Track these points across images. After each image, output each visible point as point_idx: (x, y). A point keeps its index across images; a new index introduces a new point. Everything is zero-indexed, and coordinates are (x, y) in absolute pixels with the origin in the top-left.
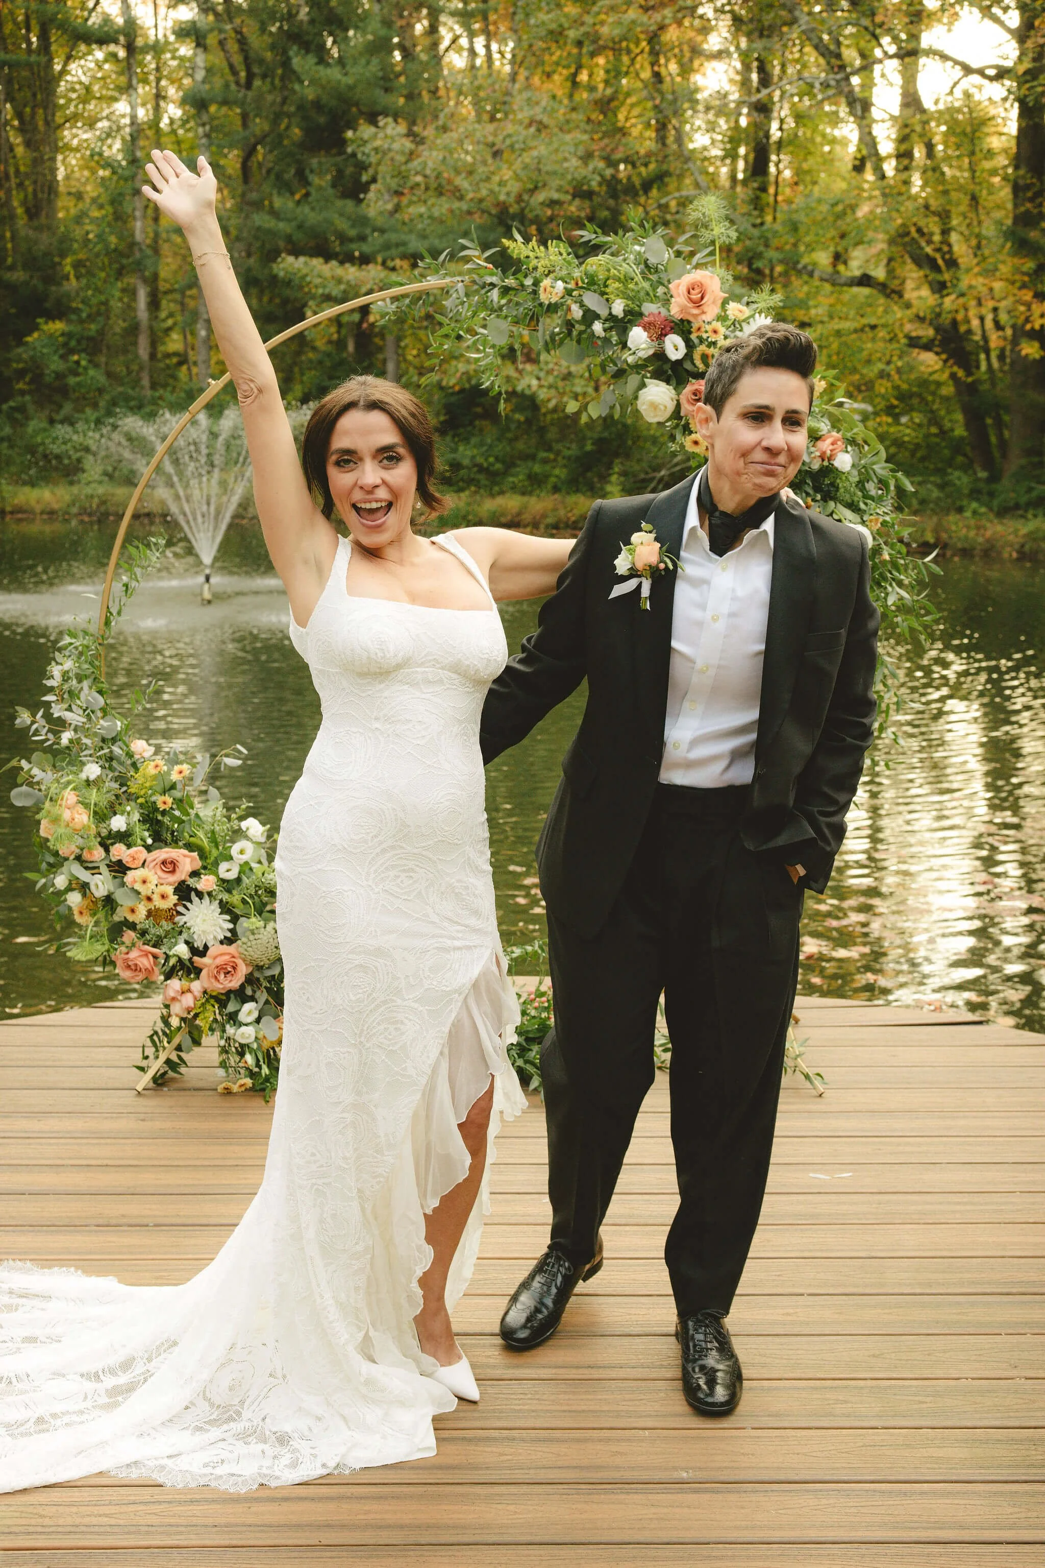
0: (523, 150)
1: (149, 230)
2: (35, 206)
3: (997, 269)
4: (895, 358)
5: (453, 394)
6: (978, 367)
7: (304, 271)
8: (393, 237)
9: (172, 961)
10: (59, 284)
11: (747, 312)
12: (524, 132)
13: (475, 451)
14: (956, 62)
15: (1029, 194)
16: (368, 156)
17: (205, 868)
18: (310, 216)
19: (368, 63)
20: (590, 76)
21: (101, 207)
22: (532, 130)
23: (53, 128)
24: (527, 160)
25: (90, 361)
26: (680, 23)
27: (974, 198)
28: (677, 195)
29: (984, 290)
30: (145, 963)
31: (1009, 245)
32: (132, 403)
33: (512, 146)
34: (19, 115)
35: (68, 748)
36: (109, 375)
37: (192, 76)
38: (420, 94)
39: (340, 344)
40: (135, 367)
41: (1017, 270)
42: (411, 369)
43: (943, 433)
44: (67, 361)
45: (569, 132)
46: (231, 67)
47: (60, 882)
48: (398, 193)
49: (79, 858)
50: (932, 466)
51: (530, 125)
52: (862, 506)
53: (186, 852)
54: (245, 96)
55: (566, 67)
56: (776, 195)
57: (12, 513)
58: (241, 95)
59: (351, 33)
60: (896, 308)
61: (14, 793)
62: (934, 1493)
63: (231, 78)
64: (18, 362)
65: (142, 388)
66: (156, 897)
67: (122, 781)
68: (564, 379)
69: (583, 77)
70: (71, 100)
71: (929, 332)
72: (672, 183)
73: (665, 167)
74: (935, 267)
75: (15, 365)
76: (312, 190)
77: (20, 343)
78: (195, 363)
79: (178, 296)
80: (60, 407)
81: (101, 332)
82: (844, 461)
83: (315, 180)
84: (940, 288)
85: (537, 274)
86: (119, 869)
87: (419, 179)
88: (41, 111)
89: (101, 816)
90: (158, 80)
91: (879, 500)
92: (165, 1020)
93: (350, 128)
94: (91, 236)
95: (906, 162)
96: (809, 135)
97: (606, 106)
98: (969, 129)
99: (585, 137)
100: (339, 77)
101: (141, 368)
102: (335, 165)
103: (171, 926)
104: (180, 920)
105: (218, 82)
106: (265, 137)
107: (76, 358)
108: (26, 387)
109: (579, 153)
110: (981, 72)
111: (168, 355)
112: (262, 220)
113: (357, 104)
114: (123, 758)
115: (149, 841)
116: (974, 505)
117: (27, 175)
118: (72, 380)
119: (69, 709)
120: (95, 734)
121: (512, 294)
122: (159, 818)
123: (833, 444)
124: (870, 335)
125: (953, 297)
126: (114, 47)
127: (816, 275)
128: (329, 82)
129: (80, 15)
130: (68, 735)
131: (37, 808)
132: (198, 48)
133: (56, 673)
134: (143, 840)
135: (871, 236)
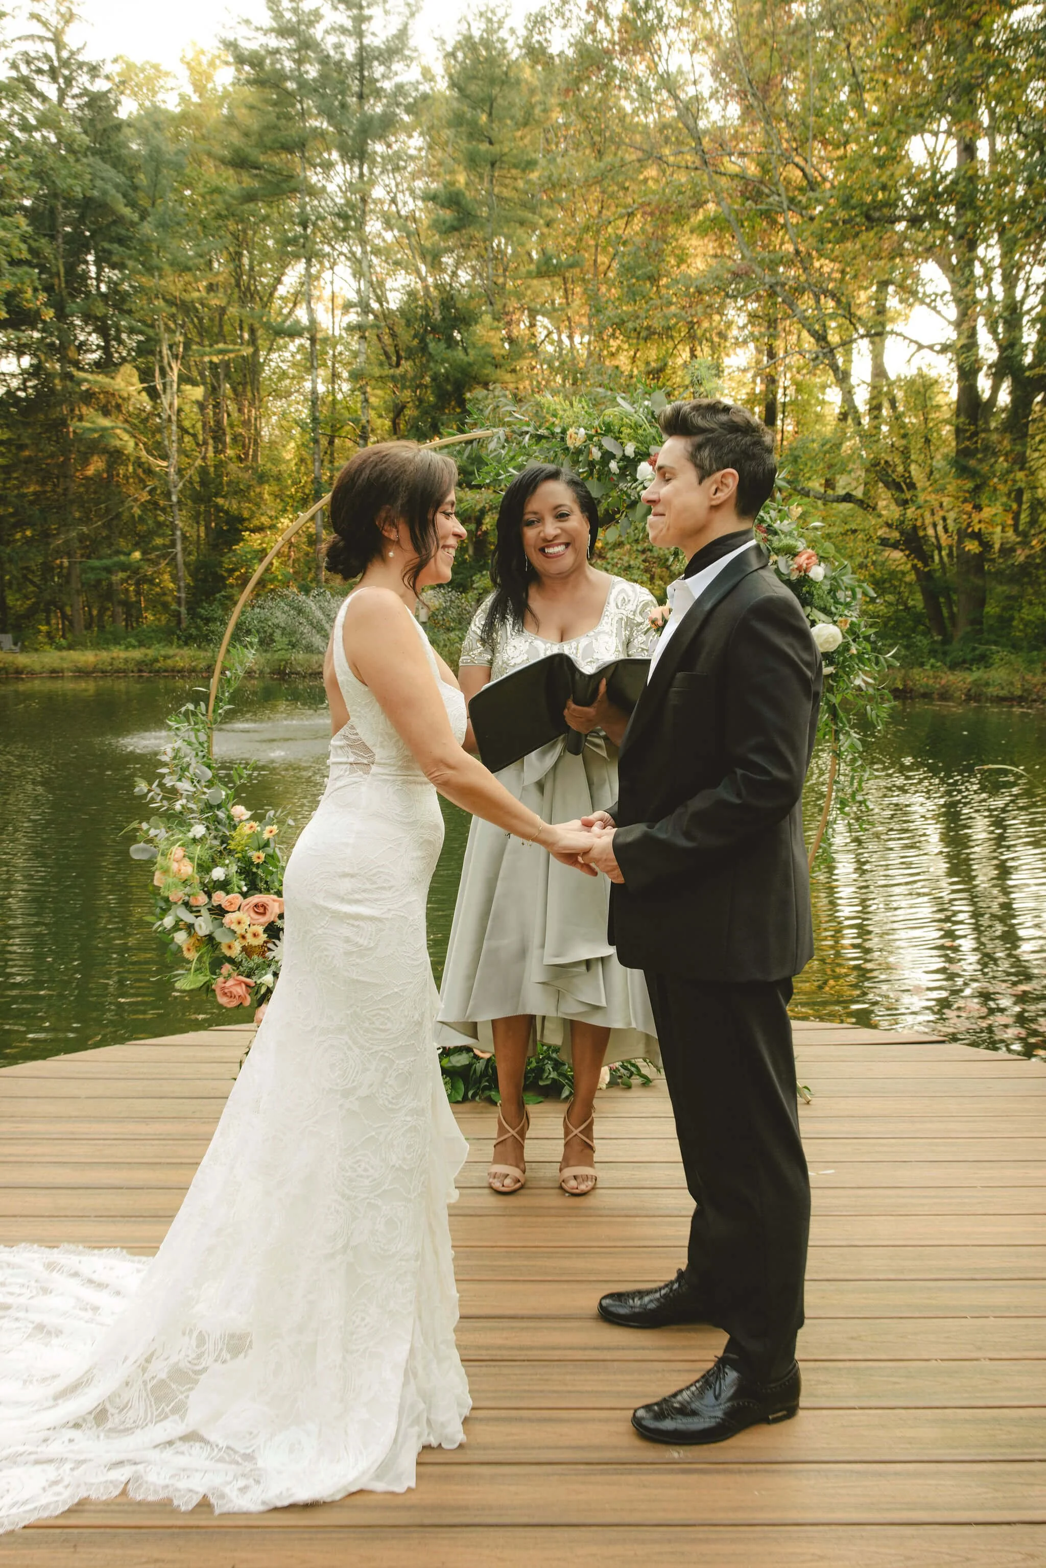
3: (945, 489)
4: (871, 554)
6: (933, 560)
9: (262, 990)
14: (911, 341)
15: (968, 434)
23: (259, 399)
26: (710, 318)
27: (928, 441)
29: (936, 505)
30: (239, 991)
31: (953, 471)
34: (234, 390)
35: (181, 813)
37: (356, 360)
38: (521, 370)
40: (313, 567)
41: (960, 489)
43: (907, 608)
46: (386, 353)
47: (168, 921)
49: (186, 904)
50: (900, 633)
52: (833, 609)
54: (396, 374)
56: (782, 440)
58: (392, 372)
59: (473, 325)
60: (870, 517)
61: (132, 848)
63: (385, 360)
64: (229, 564)
65: (319, 584)
66: (249, 936)
67: (224, 840)
70: (272, 380)
71: (896, 535)
74: (898, 487)
75: (227, 566)
77: (230, 550)
82: (818, 572)
83: (445, 429)
84: (904, 503)
86: (219, 912)
88: (250, 386)
89: (204, 868)
90: (334, 365)
91: (848, 605)
93: (469, 391)
94: (284, 475)
95: (876, 413)
96: (805, 397)
98: (922, 390)
100: (463, 357)
101: (318, 568)
102: (459, 418)
103: (261, 960)
104: (270, 955)
105: (376, 364)
110: (931, 348)
113: (474, 375)
114: (225, 820)
115: (245, 889)
116: (932, 661)
119: (180, 780)
120: (200, 800)
121: (544, 441)
122: (254, 870)
123: (808, 558)
124: (852, 537)
125: (913, 509)
126: (303, 341)
127: (812, 494)
128: (455, 361)
129: (279, 319)
130: (180, 802)
131: (151, 862)
132: (362, 341)
133: (169, 751)
134: (239, 888)
135: (851, 466)
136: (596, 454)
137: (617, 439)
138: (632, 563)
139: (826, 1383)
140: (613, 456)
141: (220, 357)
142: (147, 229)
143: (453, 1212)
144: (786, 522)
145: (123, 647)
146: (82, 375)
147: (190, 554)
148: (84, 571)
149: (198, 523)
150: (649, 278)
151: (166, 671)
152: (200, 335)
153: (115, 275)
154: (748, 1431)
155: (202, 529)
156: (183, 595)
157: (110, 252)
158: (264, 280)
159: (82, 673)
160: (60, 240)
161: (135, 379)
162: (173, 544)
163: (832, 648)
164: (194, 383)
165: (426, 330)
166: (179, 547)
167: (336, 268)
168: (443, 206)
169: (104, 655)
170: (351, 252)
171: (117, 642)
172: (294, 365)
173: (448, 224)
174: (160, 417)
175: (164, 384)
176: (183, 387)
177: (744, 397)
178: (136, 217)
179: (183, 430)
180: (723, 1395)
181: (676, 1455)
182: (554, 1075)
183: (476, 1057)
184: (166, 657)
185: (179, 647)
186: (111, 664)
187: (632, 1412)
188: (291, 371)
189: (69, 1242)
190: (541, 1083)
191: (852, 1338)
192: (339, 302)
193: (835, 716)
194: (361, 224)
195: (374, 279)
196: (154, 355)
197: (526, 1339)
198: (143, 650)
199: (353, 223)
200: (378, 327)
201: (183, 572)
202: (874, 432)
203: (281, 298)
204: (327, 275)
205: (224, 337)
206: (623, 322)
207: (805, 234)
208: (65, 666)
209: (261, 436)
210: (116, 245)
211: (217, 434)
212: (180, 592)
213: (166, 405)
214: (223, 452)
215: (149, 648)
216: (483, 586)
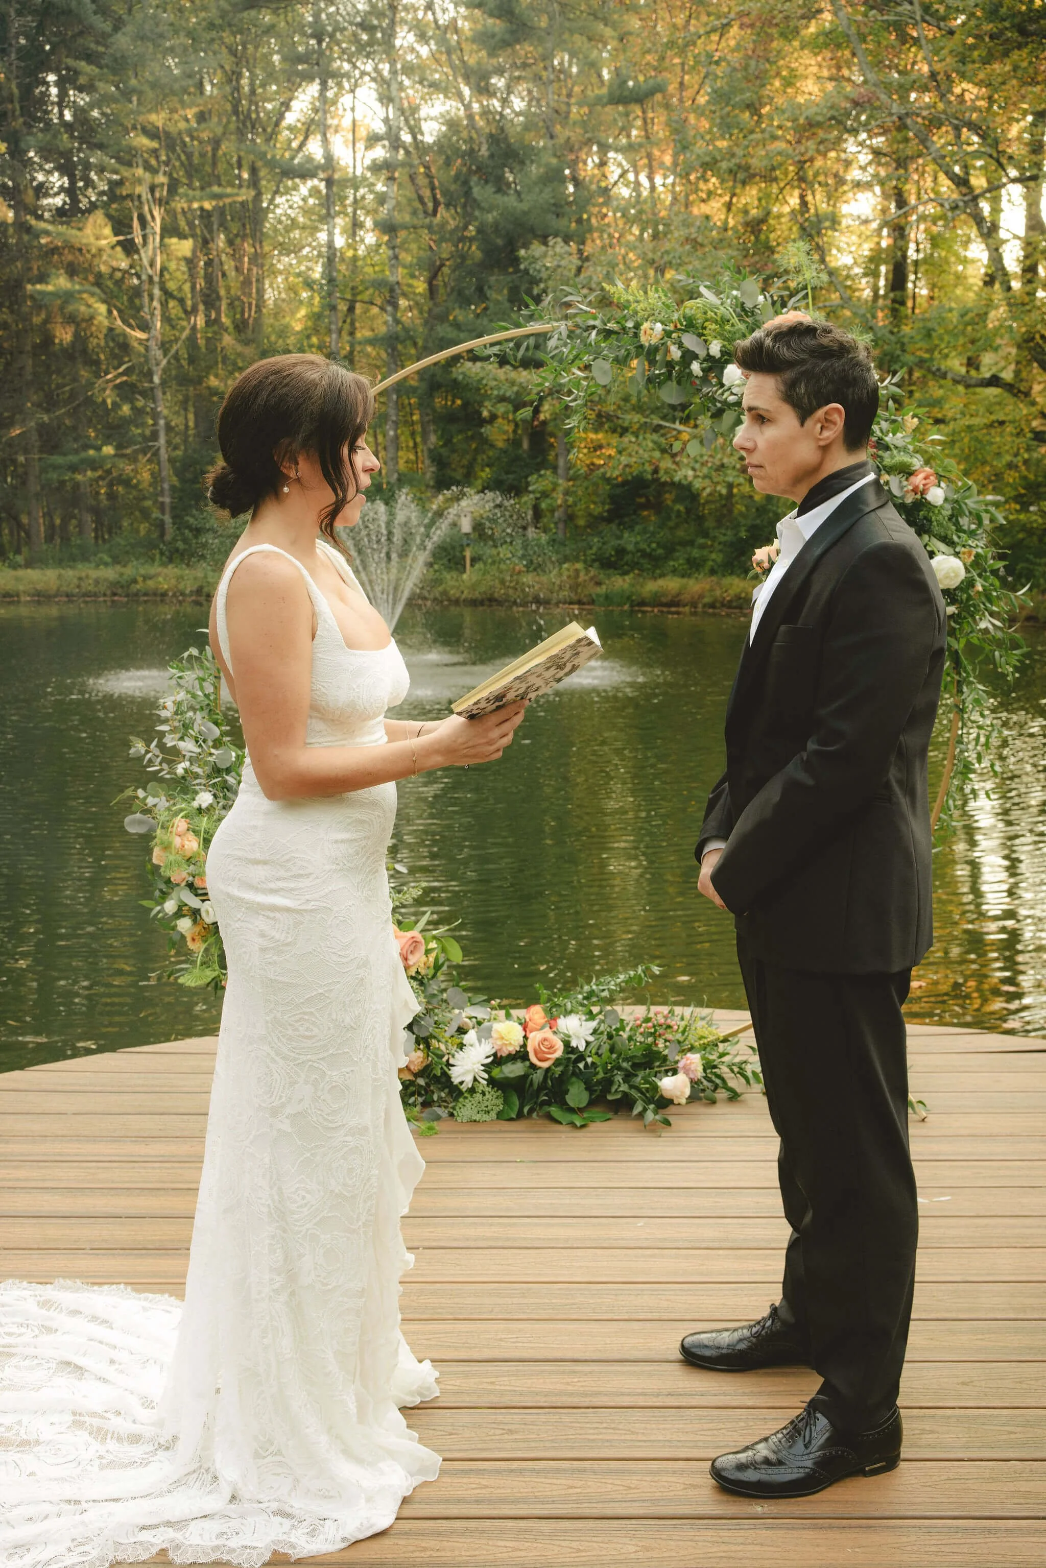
1: (346, 342)
2: (243, 322)
4: (1022, 451)
5: (617, 486)
7: (481, 375)
12: (681, 250)
13: (639, 538)
16: (539, 271)
19: (541, 191)
20: (744, 200)
22: (688, 247)
23: (261, 253)
26: (825, 155)
33: (670, 261)
34: (231, 243)
35: (183, 778)
37: (385, 207)
38: (588, 218)
39: (516, 443)
42: (579, 463)
45: (721, 249)
46: (420, 198)
51: (686, 243)
52: (955, 538)
54: (431, 222)
55: (722, 194)
56: (913, 308)
58: (427, 221)
60: (1021, 406)
61: (127, 820)
63: (419, 208)
68: (717, 470)
69: (737, 202)
70: (277, 230)
76: (490, 303)
82: (937, 495)
83: (493, 295)
85: (638, 318)
88: (250, 239)
90: (356, 212)
91: (972, 534)
93: (522, 247)
95: (1029, 276)
96: (943, 254)
97: (758, 227)
99: (737, 254)
100: (516, 204)
102: (511, 281)
105: (407, 211)
106: (448, 258)
112: (445, 331)
113: (530, 227)
119: (182, 739)
120: (206, 763)
121: (614, 337)
123: (925, 479)
124: (999, 430)
126: (316, 182)
127: (949, 376)
128: (506, 208)
129: (287, 155)
130: (182, 765)
131: (149, 836)
132: (390, 183)
133: (169, 704)
135: (999, 341)
136: (675, 353)
137: (700, 335)
138: (725, 460)
139: (932, 1432)
141: (214, 203)
142: (123, 41)
144: (899, 435)
145: (93, 565)
146: (42, 225)
147: (176, 448)
148: (43, 470)
149: (186, 410)
150: (748, 106)
151: (146, 594)
152: (190, 176)
153: (83, 99)
154: (841, 1484)
155: (191, 416)
156: (167, 500)
157: (77, 73)
158: (269, 106)
159: (42, 597)
160: (13, 56)
161: (108, 231)
162: (155, 436)
163: (953, 584)
164: (182, 236)
165: (470, 169)
166: (162, 440)
167: (358, 91)
168: (491, 15)
169: (70, 574)
170: (376, 69)
171: (85, 558)
172: (306, 211)
173: (497, 38)
174: (139, 277)
175: (145, 237)
176: (167, 240)
177: (867, 253)
178: (107, 27)
179: (167, 294)
180: (813, 1442)
181: (759, 1509)
182: (624, 1088)
183: (533, 1067)
184: (146, 578)
185: (164, 565)
186: (79, 587)
187: (710, 1463)
188: (301, 219)
189: (64, 1277)
190: (610, 1097)
191: (963, 1384)
192: (362, 133)
193: (957, 665)
194: (390, 35)
195: (406, 105)
196: (131, 200)
198: (118, 568)
199: (379, 35)
200: (411, 166)
201: (167, 471)
202: (1027, 299)
203: (290, 128)
204: (346, 100)
205: (218, 177)
206: (716, 161)
207: (944, 52)
208: (21, 588)
209: (264, 301)
210: (83, 63)
211: (210, 299)
212: (163, 496)
213: (146, 262)
214: (217, 321)
215: (125, 566)
216: (541, 488)
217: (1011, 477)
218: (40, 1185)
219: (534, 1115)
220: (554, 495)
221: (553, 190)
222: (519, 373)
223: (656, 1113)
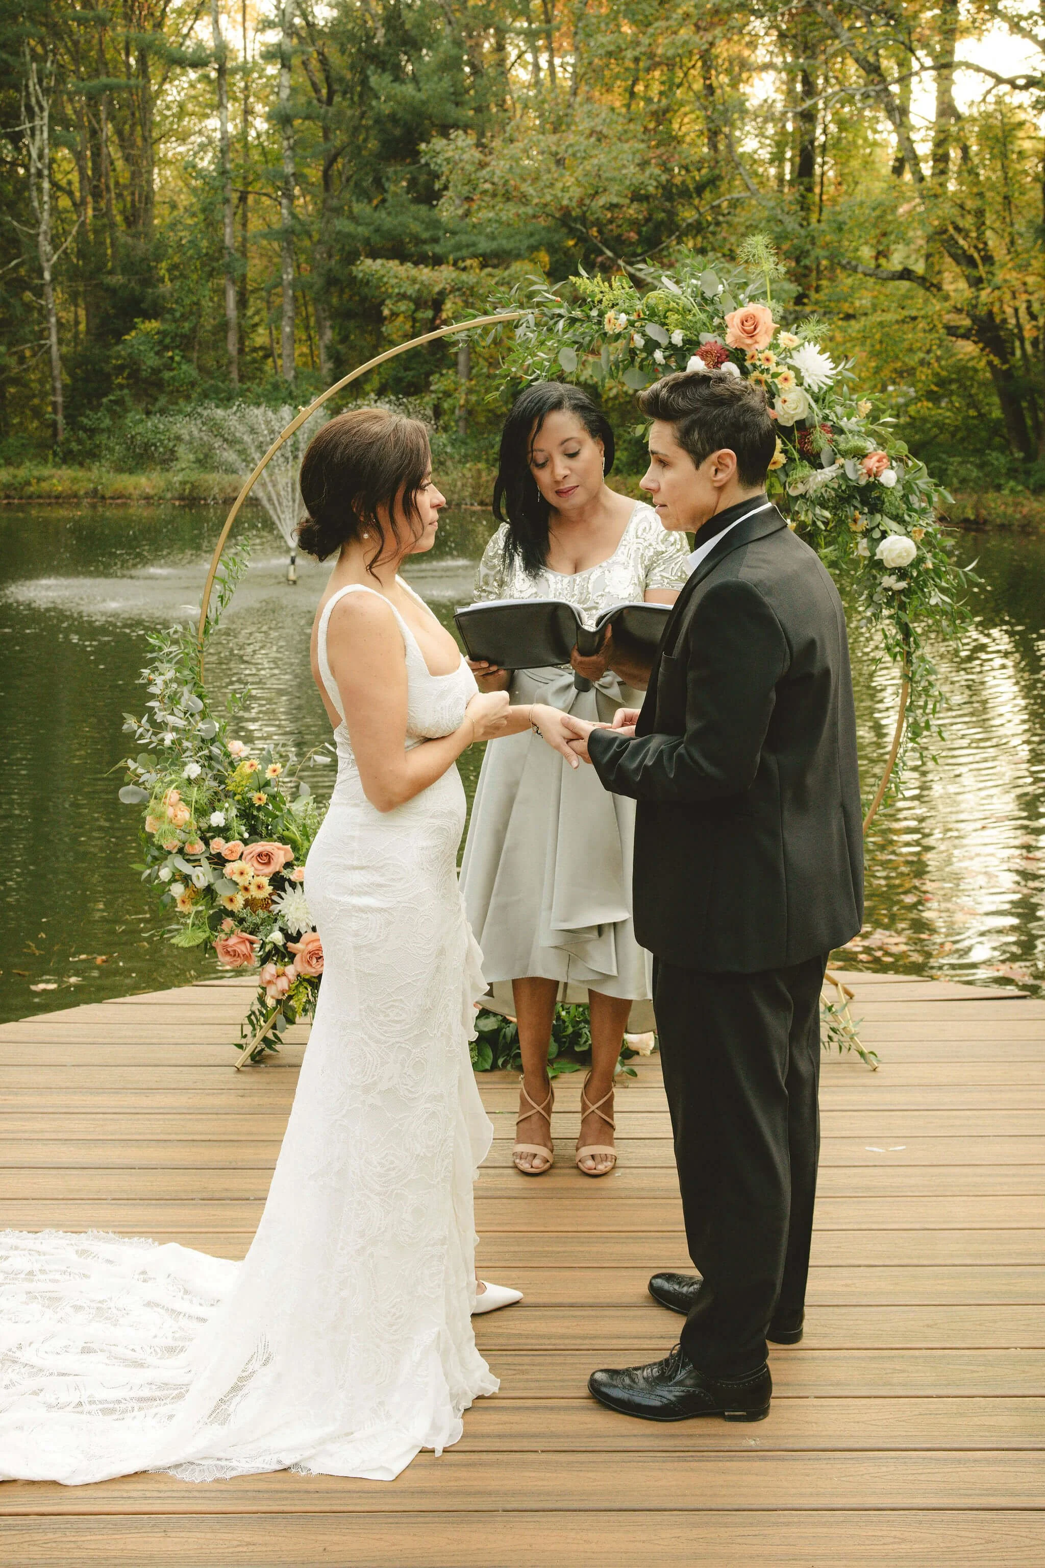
0: (584, 158)
1: (239, 234)
2: (133, 215)
3: (1030, 265)
4: (934, 347)
6: (1013, 354)
7: (382, 272)
8: (464, 238)
9: (268, 948)
10: (155, 286)
11: (797, 340)
12: (586, 142)
14: (989, 74)
16: (440, 166)
17: (297, 859)
18: (387, 220)
19: (440, 79)
20: (646, 87)
21: (194, 215)
22: (593, 139)
23: (150, 142)
24: (588, 168)
25: (183, 357)
26: (729, 41)
27: (1007, 198)
28: (728, 197)
29: (1017, 284)
30: (243, 949)
31: (1040, 242)
32: (222, 395)
33: (574, 155)
34: (119, 133)
35: (170, 748)
36: (201, 368)
37: (278, 94)
38: (488, 106)
40: (224, 361)
42: (481, 360)
43: (981, 416)
44: (162, 357)
45: (627, 141)
46: (314, 84)
47: (165, 874)
48: (469, 199)
49: (181, 851)
50: (971, 447)
51: (591, 135)
52: (907, 518)
53: (279, 845)
54: (327, 112)
55: (625, 80)
56: (821, 194)
57: (112, 498)
58: (322, 111)
59: (424, 51)
60: (934, 301)
61: (122, 791)
62: (987, 1461)
63: (313, 94)
64: (117, 358)
65: (231, 381)
66: (253, 888)
67: (220, 779)
69: (640, 88)
70: (167, 117)
71: (967, 322)
72: (724, 186)
73: (717, 172)
74: (971, 262)
75: (114, 361)
76: (389, 197)
77: (119, 341)
78: (280, 356)
79: (264, 294)
80: (156, 399)
81: (194, 330)
82: (889, 478)
83: (392, 188)
84: (976, 283)
85: (602, 306)
86: (219, 861)
87: (488, 186)
88: (139, 128)
89: (201, 812)
90: (247, 98)
91: (923, 512)
92: (261, 1000)
93: (423, 141)
94: (184, 242)
95: (941, 166)
96: (851, 138)
97: (662, 115)
98: (1001, 134)
99: (642, 146)
100: (414, 93)
101: (230, 363)
102: (411, 173)
103: (266, 914)
104: (275, 908)
105: (302, 99)
106: (343, 148)
107: (170, 354)
108: (124, 382)
109: (637, 161)
110: (1011, 82)
111: (255, 350)
112: (342, 224)
113: (430, 118)
114: (221, 758)
115: (246, 835)
116: (1012, 483)
117: (125, 187)
118: (167, 375)
119: (171, 714)
120: (195, 737)
121: (578, 324)
122: (255, 813)
123: (878, 461)
125: (989, 290)
126: (208, 71)
127: (860, 269)
128: (404, 97)
129: (174, 42)
131: (142, 806)
132: (284, 69)
134: (240, 834)
135: (911, 234)
136: (639, 341)
137: (663, 324)
139: (903, 1371)
140: (657, 345)
143: (481, 1193)
144: (854, 420)
147: (66, 345)
149: (76, 306)
151: (39, 497)
152: (76, 61)
155: (82, 312)
156: (60, 399)
162: (46, 334)
163: (905, 562)
165: (365, 57)
166: (54, 337)
172: (195, 97)
175: (33, 129)
176: (53, 130)
179: (56, 187)
183: (504, 1021)
184: (40, 480)
185: (56, 465)
188: (190, 106)
190: (577, 1049)
191: (928, 1326)
192: (252, 16)
196: (18, 90)
197: (588, 1327)
198: (12, 470)
200: (305, 53)
201: (59, 370)
202: (938, 191)
203: (177, 11)
205: (106, 66)
209: (153, 192)
211: (99, 191)
212: (54, 395)
213: (34, 155)
214: (107, 214)
215: (18, 467)
216: (442, 388)
217: (923, 374)
218: (53, 1136)
219: (509, 1066)
220: (457, 395)
221: (453, 77)
222: (421, 270)
223: (623, 1064)
